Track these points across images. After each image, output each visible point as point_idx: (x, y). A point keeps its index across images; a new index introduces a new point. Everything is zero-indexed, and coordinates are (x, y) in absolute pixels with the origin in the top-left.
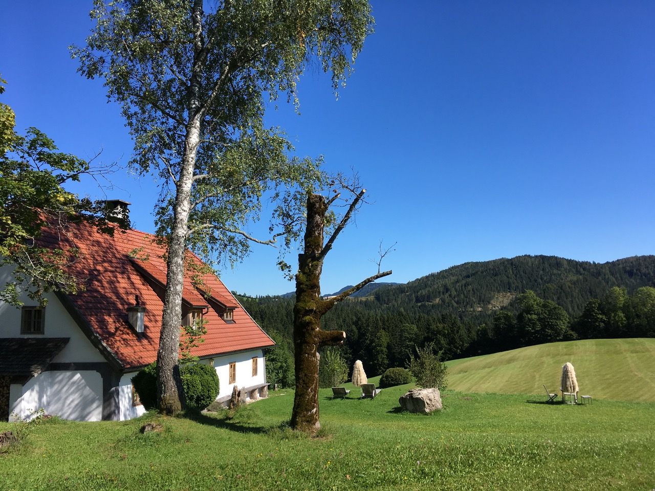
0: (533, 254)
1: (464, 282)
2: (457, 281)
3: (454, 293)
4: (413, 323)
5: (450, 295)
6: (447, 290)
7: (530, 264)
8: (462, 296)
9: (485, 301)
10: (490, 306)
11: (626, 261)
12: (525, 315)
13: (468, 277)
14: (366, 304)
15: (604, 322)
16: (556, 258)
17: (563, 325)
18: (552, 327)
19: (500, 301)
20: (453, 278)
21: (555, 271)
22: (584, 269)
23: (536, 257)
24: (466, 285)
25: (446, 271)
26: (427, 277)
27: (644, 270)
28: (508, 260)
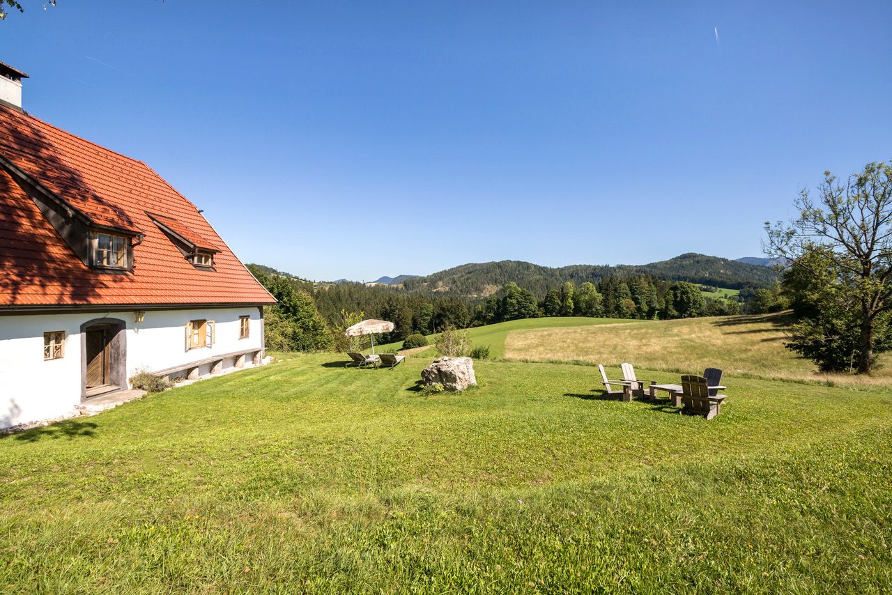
0: (512, 260)
1: (466, 277)
2: (462, 276)
3: (459, 284)
4: (430, 303)
5: (456, 286)
6: (455, 282)
7: (510, 266)
8: (464, 287)
9: (478, 290)
10: (482, 294)
11: (569, 267)
12: (508, 299)
13: (470, 273)
14: (397, 289)
15: (559, 305)
16: (527, 263)
17: (534, 307)
18: (525, 307)
19: (490, 291)
20: (460, 274)
21: (526, 272)
22: (544, 272)
23: (515, 262)
24: (468, 279)
25: (454, 269)
26: (441, 273)
27: (580, 274)
28: (496, 263)
